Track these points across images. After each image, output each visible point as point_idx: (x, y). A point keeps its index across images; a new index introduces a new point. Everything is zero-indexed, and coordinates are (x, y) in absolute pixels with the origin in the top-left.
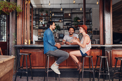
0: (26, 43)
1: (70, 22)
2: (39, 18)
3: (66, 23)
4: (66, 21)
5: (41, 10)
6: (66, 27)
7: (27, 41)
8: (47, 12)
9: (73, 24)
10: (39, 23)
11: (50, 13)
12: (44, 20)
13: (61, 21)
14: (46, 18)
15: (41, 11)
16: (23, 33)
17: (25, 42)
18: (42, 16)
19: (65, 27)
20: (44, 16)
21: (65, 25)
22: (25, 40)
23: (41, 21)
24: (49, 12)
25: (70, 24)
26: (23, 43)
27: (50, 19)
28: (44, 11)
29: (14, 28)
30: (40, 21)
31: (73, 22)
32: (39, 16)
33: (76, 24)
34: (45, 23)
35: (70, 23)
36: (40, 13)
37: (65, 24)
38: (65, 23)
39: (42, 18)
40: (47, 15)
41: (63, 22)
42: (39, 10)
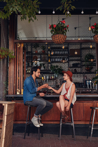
0: (19, 93)
1: (79, 62)
2: (32, 57)
3: (73, 63)
4: (72, 60)
5: (34, 45)
6: (74, 69)
7: (19, 91)
8: (44, 48)
9: (83, 65)
10: (33, 64)
11: (49, 50)
12: (40, 59)
13: (64, 61)
14: (42, 56)
15: (34, 47)
16: (15, 82)
17: (17, 92)
18: (37, 53)
19: (71, 69)
20: (39, 54)
21: (70, 67)
22: (18, 89)
23: (36, 61)
24: (47, 48)
25: (79, 66)
26: (15, 93)
27: (48, 58)
28: (39, 47)
29: (5, 76)
30: (33, 61)
31: (83, 61)
32: (32, 54)
33: (88, 65)
34: (41, 64)
35: (79, 64)
36: (34, 49)
37: (72, 66)
38: (71, 63)
39: (36, 57)
40: (44, 53)
41: (68, 62)
42: (31, 45)
